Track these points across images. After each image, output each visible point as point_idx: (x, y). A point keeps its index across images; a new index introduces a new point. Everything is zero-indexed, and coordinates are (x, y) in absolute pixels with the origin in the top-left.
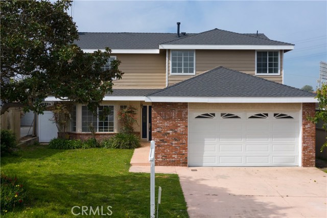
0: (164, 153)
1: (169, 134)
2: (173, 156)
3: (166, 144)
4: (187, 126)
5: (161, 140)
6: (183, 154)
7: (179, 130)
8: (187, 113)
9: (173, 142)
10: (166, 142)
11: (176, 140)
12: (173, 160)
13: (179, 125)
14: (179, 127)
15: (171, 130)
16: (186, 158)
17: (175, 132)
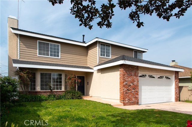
0: (129, 97)
1: (131, 85)
2: (133, 99)
3: (129, 92)
4: (138, 81)
5: (127, 89)
6: (137, 98)
7: (135, 83)
8: (138, 73)
9: (133, 91)
10: (129, 91)
11: (134, 89)
12: (133, 101)
13: (135, 80)
14: (135, 81)
15: (132, 83)
16: (138, 100)
17: (134, 84)
